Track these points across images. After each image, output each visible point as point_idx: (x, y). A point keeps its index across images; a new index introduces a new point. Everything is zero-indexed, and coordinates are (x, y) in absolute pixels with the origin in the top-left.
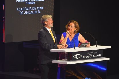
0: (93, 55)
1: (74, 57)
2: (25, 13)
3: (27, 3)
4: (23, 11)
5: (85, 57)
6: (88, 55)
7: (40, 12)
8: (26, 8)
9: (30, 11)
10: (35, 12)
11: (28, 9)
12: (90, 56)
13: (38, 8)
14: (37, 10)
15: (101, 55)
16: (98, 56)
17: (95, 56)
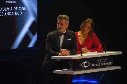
0: (102, 63)
1: (82, 65)
2: (5, 15)
3: (7, 3)
4: (3, 12)
5: (93, 65)
6: (97, 63)
7: (22, 14)
8: (6, 9)
9: (11, 11)
11: (8, 9)
12: (100, 65)
13: (20, 9)
14: (19, 11)
15: (111, 63)
16: (108, 64)
17: (105, 64)
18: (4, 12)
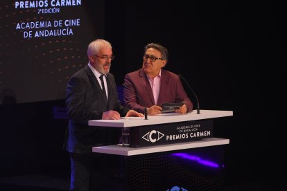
0: (189, 133)
1: (146, 137)
2: (37, 35)
3: (41, 12)
4: (31, 30)
5: (170, 137)
6: (178, 133)
7: (71, 32)
8: (39, 24)
9: (49, 29)
10: (61, 33)
11: (42, 25)
12: (184, 136)
13: (67, 23)
15: (209, 133)
16: (202, 134)
17: (195, 135)
18: (34, 31)
